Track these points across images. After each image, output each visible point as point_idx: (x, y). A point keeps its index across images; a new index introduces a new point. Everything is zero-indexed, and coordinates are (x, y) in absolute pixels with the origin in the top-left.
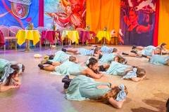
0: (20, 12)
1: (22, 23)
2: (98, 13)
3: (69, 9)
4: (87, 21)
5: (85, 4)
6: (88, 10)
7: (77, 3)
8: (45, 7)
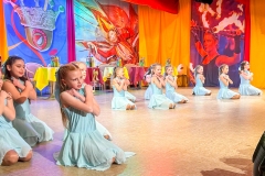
0: (39, 42)
1: (43, 57)
2: (156, 40)
3: (113, 35)
4: (140, 53)
5: (137, 27)
6: (141, 36)
7: (124, 26)
8: (76, 33)
